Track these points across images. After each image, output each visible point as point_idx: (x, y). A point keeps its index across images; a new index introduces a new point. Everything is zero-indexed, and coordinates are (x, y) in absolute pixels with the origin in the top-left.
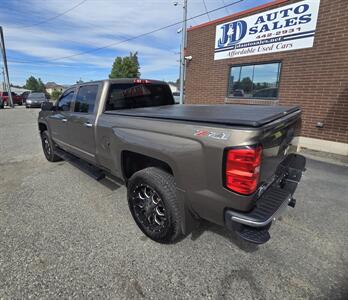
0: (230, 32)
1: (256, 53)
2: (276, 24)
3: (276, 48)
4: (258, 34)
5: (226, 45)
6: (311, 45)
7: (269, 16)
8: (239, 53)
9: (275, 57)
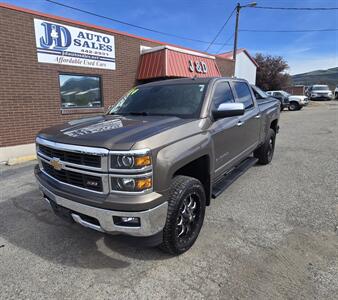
0: (54, 34)
1: (82, 65)
2: (93, 44)
3: (97, 65)
4: (81, 48)
5: (51, 47)
6: (114, 68)
7: (88, 35)
8: (67, 61)
9: (96, 73)
